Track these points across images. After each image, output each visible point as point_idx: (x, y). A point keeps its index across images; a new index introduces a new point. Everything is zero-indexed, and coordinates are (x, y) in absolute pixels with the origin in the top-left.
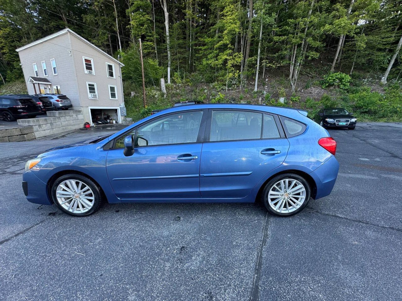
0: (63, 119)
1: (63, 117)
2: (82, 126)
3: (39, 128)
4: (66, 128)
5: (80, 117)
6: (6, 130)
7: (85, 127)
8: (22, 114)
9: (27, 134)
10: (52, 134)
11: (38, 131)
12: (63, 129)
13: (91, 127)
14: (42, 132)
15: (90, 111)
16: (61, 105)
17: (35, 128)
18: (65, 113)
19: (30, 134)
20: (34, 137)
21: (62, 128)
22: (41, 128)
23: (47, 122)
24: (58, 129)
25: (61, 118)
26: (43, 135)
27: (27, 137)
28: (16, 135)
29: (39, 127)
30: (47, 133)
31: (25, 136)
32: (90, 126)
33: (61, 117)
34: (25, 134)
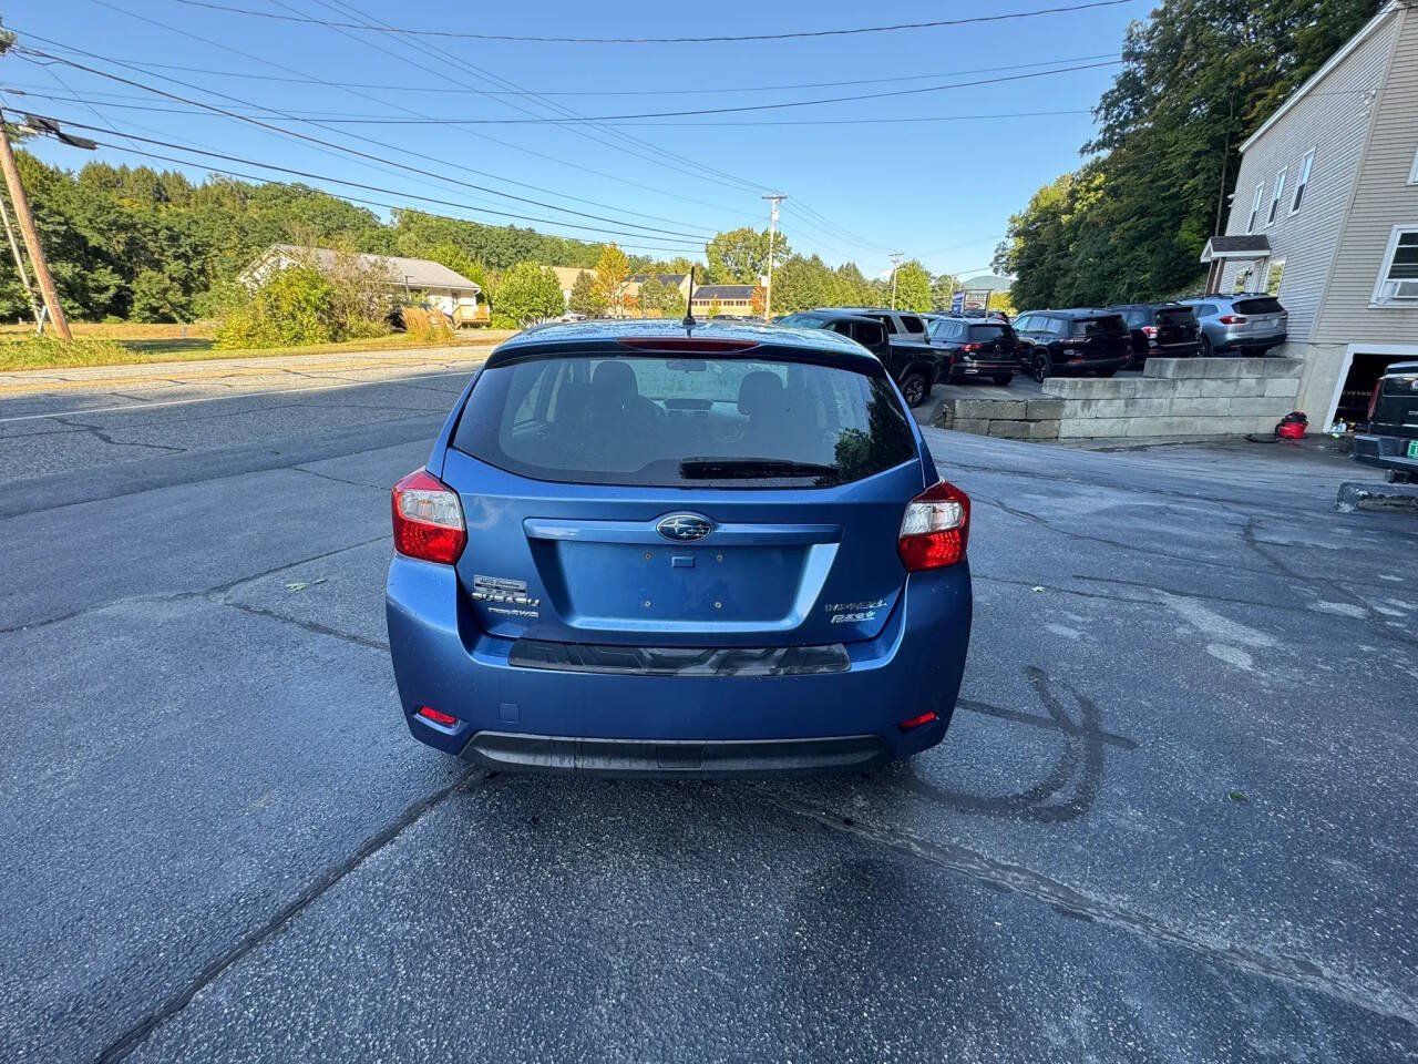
0: (1184, 389)
1: (1188, 381)
2: (1267, 426)
3: (1083, 410)
4: (1182, 424)
5: (1281, 387)
6: (994, 401)
7: (1279, 433)
8: (1072, 363)
9: (1040, 420)
10: (1118, 434)
11: (1074, 416)
12: (1170, 425)
13: (1307, 437)
14: (1087, 422)
15: (1348, 362)
16: (1230, 336)
17: (1069, 408)
18: (1206, 365)
19: (1047, 422)
20: (1055, 434)
21: (1167, 420)
22: (1089, 409)
23: (1119, 392)
24: (1149, 421)
25: (1179, 383)
26: (1087, 434)
27: (1035, 428)
28: (1010, 417)
29: (1084, 405)
30: (1102, 428)
31: (1032, 425)
32: (1307, 430)
33: (1182, 380)
34: (1032, 421)
